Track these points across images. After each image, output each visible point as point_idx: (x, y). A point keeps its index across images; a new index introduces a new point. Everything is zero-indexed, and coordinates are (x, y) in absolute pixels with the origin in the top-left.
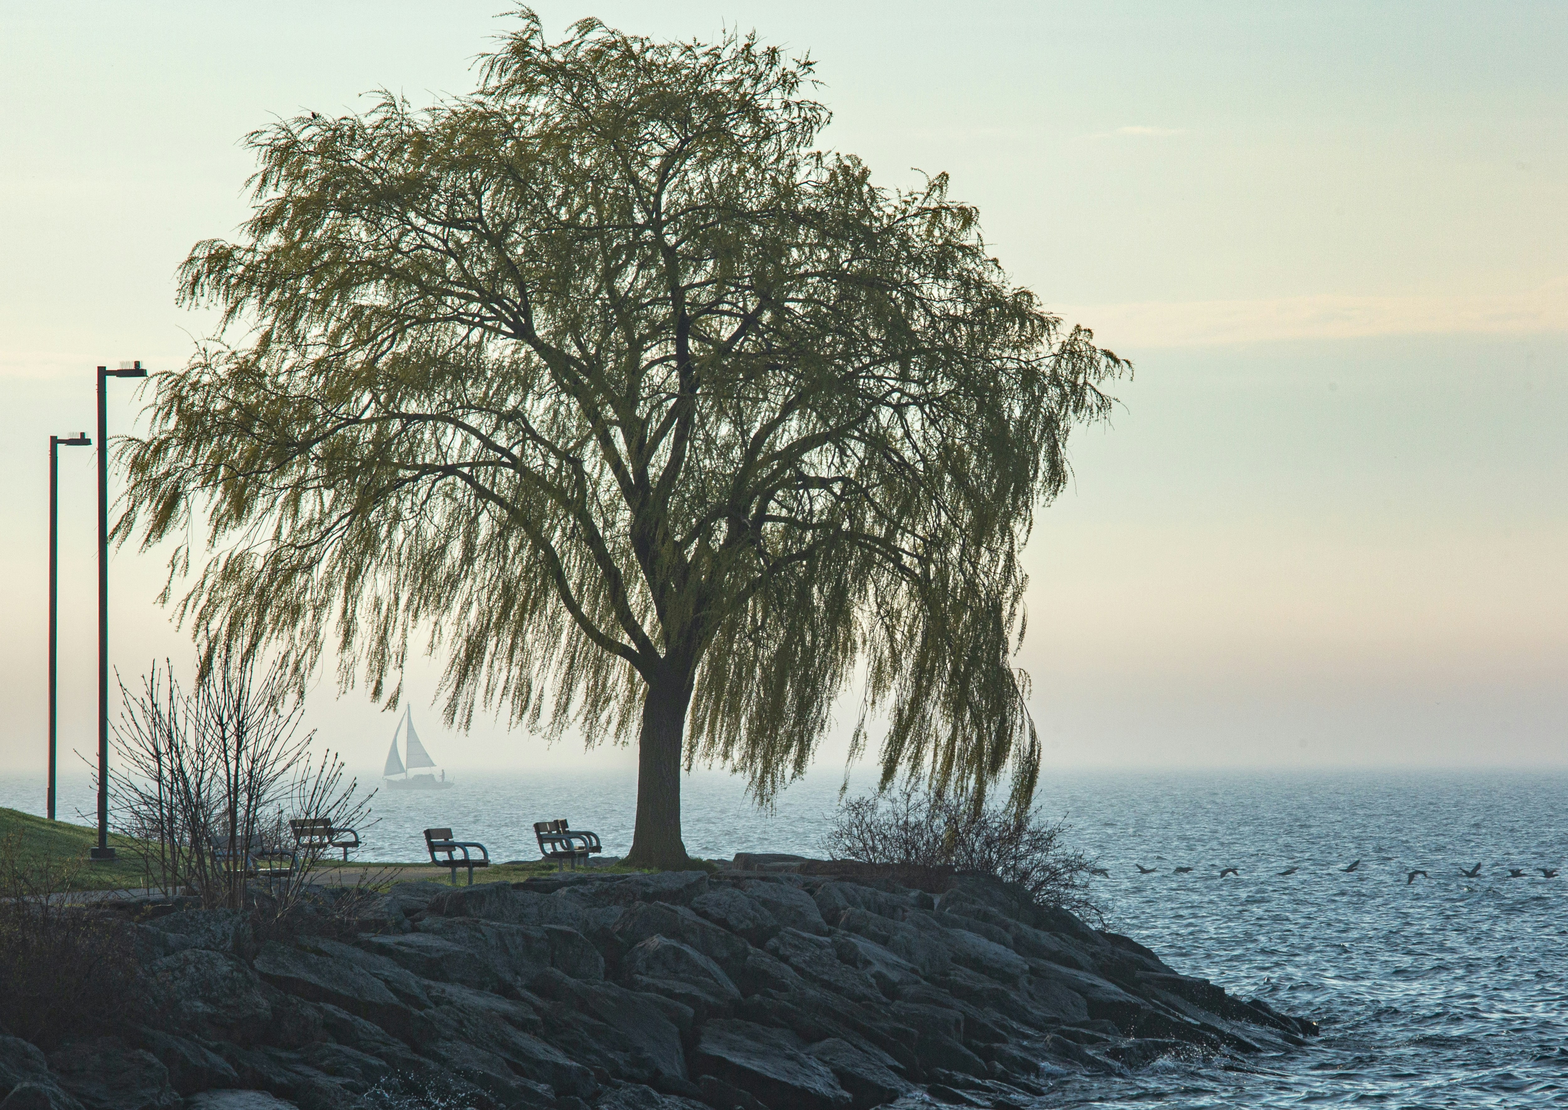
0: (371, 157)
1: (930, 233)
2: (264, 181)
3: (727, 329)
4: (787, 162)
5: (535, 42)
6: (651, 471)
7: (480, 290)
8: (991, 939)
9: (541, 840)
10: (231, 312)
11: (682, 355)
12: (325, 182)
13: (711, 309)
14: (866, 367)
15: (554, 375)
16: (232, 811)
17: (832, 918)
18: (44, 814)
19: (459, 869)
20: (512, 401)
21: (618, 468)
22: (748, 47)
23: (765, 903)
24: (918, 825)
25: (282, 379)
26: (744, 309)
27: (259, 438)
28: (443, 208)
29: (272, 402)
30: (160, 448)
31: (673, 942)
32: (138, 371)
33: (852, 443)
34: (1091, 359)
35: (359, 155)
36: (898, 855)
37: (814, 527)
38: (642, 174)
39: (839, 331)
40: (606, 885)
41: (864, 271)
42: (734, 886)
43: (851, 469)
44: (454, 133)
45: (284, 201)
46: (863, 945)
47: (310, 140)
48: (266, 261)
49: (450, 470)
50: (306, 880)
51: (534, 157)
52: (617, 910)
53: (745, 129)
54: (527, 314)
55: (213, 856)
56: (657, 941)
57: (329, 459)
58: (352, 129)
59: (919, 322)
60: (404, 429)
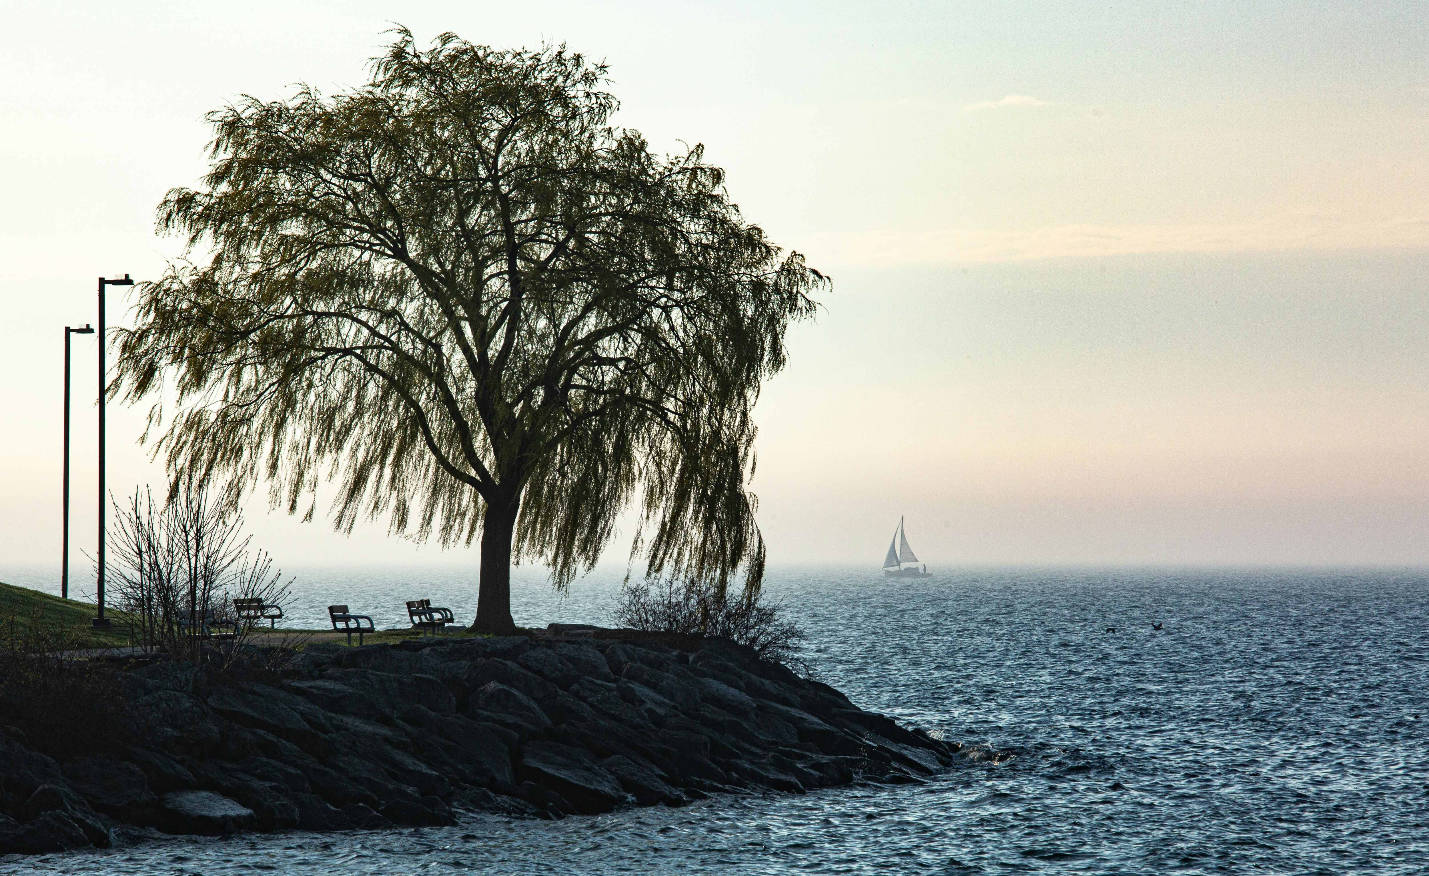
0: (293, 130)
1: (689, 186)
2: (217, 146)
3: (544, 252)
4: (587, 134)
5: (409, 49)
6: (490, 353)
7: (370, 225)
8: (730, 684)
9: (412, 614)
10: (193, 239)
11: (512, 271)
12: (260, 147)
13: (534, 238)
14: (642, 280)
15: (422, 285)
16: (192, 592)
17: (617, 669)
18: (59, 593)
19: (353, 635)
20: (392, 303)
21: (466, 350)
22: (560, 53)
23: (570, 659)
24: (678, 604)
25: (230, 287)
26: (556, 238)
27: (213, 328)
28: (345, 167)
29: (222, 303)
30: (143, 335)
31: (505, 687)
32: (127, 281)
33: (633, 334)
34: (802, 275)
35: (285, 128)
36: (663, 626)
37: (605, 393)
38: (485, 143)
39: (622, 254)
40: (457, 646)
41: (643, 212)
42: (549, 647)
43: (631, 352)
44: (352, 113)
45: (231, 161)
46: (639, 689)
47: (250, 118)
48: (219, 203)
49: (347, 352)
50: (245, 642)
51: (407, 131)
52: (465, 663)
53: (558, 111)
54: (403, 242)
55: (179, 624)
56: (492, 686)
57: (263, 345)
58: (279, 110)
59: (681, 248)
60: (315, 321)
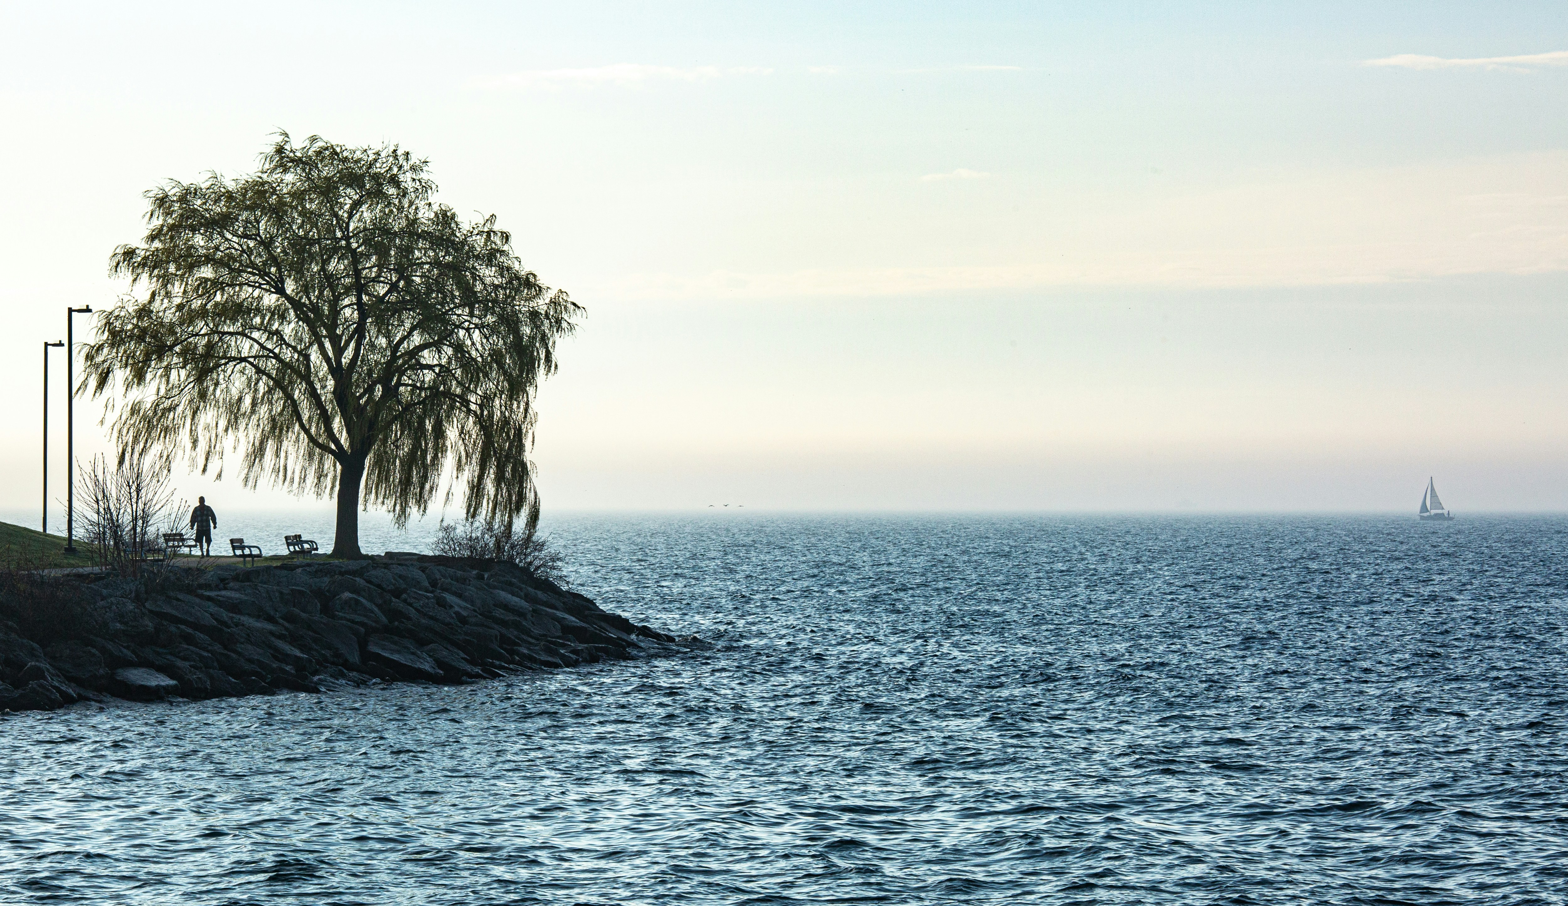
0: (205, 203)
1: (485, 244)
2: (152, 215)
3: (382, 290)
4: (414, 207)
5: (287, 147)
6: (343, 361)
7: (259, 271)
8: (513, 594)
9: (288, 545)
10: (135, 280)
11: (359, 303)
12: (182, 215)
13: (376, 280)
14: (451, 309)
15: (295, 311)
16: (134, 528)
17: (434, 584)
18: (41, 530)
19: (247, 559)
20: (276, 326)
21: (328, 360)
22: (395, 151)
23: (400, 576)
24: (477, 538)
25: (161, 314)
26: (391, 280)
27: (149, 343)
28: (241, 229)
29: (155, 325)
30: (100, 348)
31: (354, 596)
32: (88, 310)
33: (445, 347)
34: (566, 307)
35: (199, 202)
36: (467, 553)
37: (426, 389)
38: (340, 213)
39: (438, 292)
40: (321, 567)
41: (452, 262)
42: (385, 568)
43: (444, 361)
44: (247, 191)
45: (162, 226)
46: (450, 598)
47: (175, 195)
48: (152, 255)
49: (244, 360)
50: (171, 564)
51: (285, 204)
52: (327, 579)
53: (392, 191)
54: (283, 282)
55: (125, 551)
56: (347, 595)
57: (183, 353)
58: (195, 189)
59: (479, 287)
60: (220, 339)
